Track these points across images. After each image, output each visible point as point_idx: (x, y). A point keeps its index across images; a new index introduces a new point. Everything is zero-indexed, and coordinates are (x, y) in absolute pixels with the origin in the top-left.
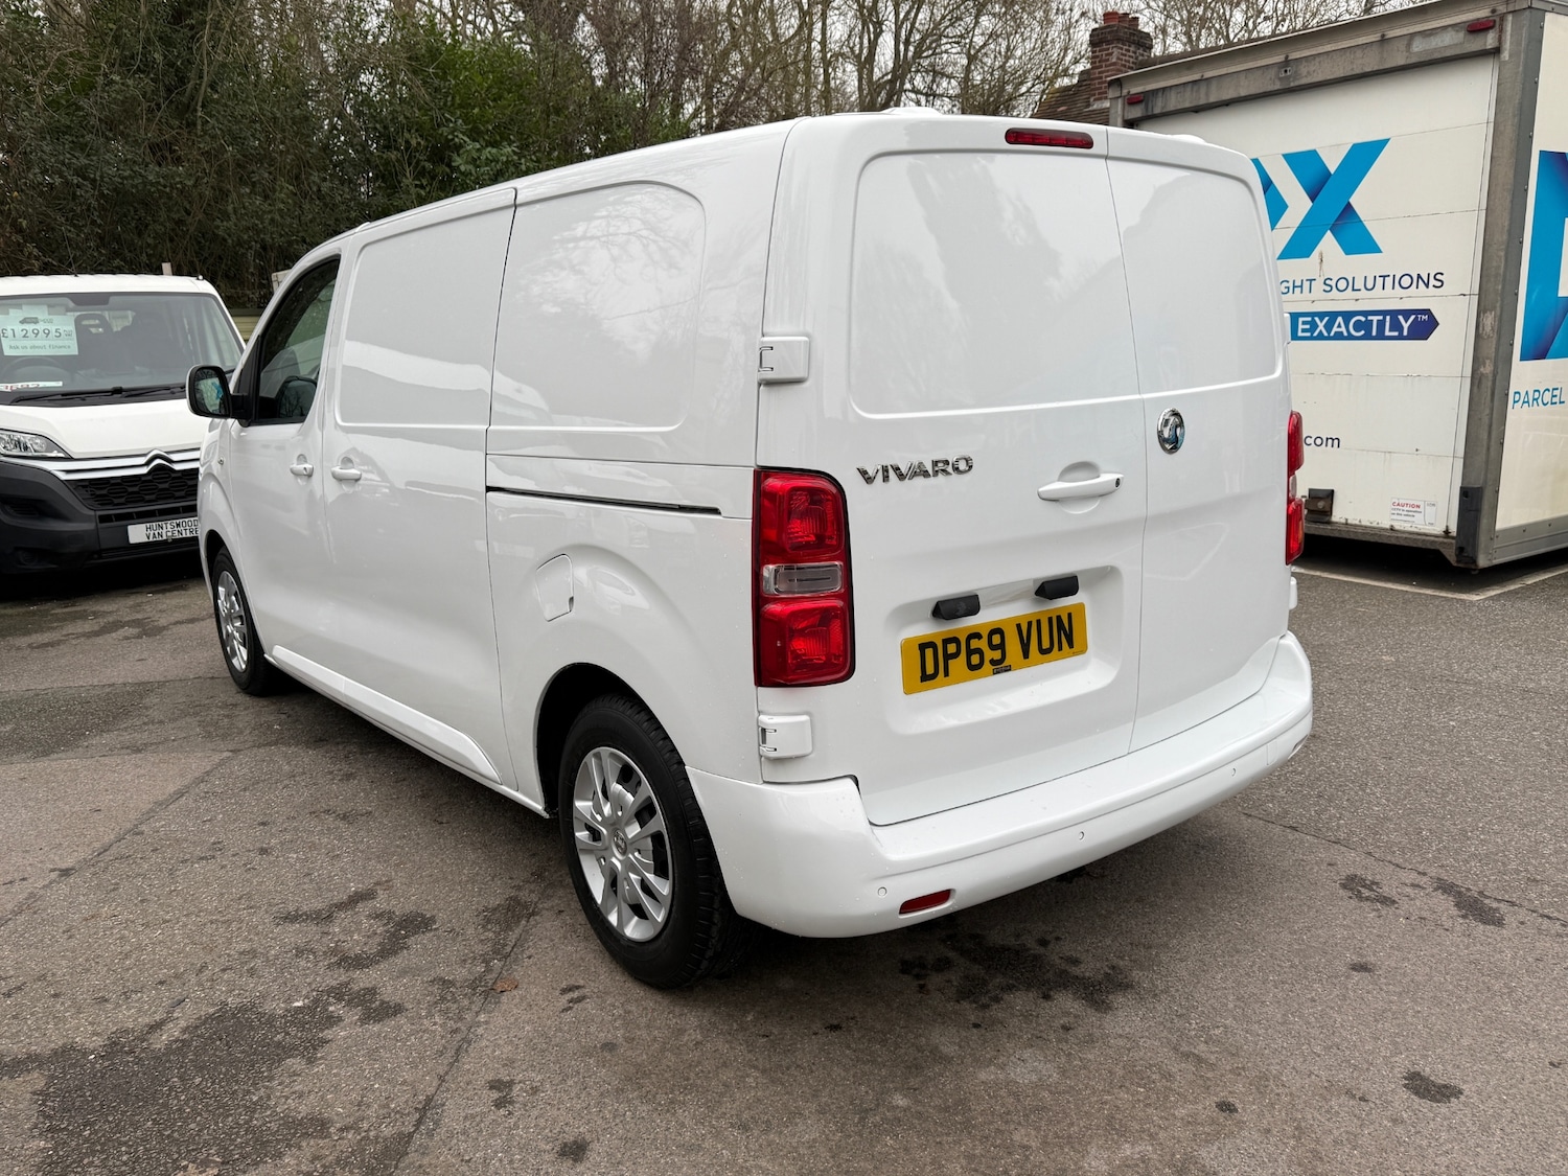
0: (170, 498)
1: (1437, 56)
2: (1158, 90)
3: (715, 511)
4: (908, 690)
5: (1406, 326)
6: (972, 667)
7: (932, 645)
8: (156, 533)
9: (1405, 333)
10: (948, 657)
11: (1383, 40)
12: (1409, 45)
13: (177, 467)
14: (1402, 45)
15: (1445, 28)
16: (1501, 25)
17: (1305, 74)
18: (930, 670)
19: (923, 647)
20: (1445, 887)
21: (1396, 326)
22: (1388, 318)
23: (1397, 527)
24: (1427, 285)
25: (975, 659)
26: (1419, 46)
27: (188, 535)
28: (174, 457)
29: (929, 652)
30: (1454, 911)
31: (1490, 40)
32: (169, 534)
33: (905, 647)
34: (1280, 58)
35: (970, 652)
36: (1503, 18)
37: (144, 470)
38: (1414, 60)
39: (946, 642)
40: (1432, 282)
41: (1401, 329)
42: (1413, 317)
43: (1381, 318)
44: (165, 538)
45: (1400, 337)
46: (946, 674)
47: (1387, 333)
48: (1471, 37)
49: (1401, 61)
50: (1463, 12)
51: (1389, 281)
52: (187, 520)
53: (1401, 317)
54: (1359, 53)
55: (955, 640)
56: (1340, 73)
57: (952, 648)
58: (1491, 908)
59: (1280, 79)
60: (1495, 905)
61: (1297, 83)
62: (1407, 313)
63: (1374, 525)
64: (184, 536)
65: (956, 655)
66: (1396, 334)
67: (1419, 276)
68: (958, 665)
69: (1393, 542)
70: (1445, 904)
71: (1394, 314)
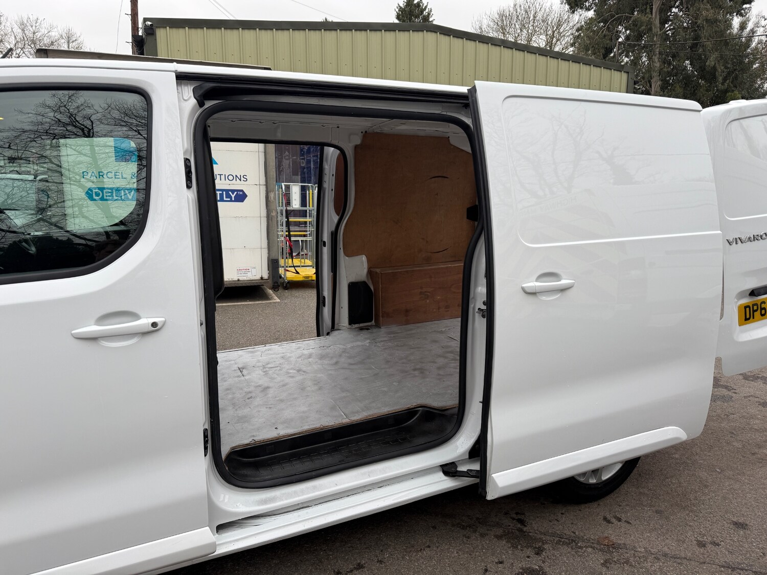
4: (740, 325)
5: (233, 196)
6: (762, 315)
7: (749, 307)
9: (233, 199)
10: (754, 311)
18: (748, 317)
19: (745, 307)
21: (228, 196)
22: (224, 193)
23: (241, 279)
24: (240, 180)
25: (763, 312)
29: (748, 309)
33: (740, 307)
35: (762, 309)
39: (753, 305)
40: (242, 179)
41: (231, 197)
42: (236, 193)
43: (221, 192)
45: (231, 201)
46: (753, 318)
47: (225, 199)
51: (223, 177)
53: (230, 193)
55: (756, 304)
57: (755, 308)
62: (233, 191)
63: (230, 280)
65: (757, 310)
66: (229, 199)
67: (236, 176)
68: (757, 314)
69: (240, 285)
71: (227, 191)
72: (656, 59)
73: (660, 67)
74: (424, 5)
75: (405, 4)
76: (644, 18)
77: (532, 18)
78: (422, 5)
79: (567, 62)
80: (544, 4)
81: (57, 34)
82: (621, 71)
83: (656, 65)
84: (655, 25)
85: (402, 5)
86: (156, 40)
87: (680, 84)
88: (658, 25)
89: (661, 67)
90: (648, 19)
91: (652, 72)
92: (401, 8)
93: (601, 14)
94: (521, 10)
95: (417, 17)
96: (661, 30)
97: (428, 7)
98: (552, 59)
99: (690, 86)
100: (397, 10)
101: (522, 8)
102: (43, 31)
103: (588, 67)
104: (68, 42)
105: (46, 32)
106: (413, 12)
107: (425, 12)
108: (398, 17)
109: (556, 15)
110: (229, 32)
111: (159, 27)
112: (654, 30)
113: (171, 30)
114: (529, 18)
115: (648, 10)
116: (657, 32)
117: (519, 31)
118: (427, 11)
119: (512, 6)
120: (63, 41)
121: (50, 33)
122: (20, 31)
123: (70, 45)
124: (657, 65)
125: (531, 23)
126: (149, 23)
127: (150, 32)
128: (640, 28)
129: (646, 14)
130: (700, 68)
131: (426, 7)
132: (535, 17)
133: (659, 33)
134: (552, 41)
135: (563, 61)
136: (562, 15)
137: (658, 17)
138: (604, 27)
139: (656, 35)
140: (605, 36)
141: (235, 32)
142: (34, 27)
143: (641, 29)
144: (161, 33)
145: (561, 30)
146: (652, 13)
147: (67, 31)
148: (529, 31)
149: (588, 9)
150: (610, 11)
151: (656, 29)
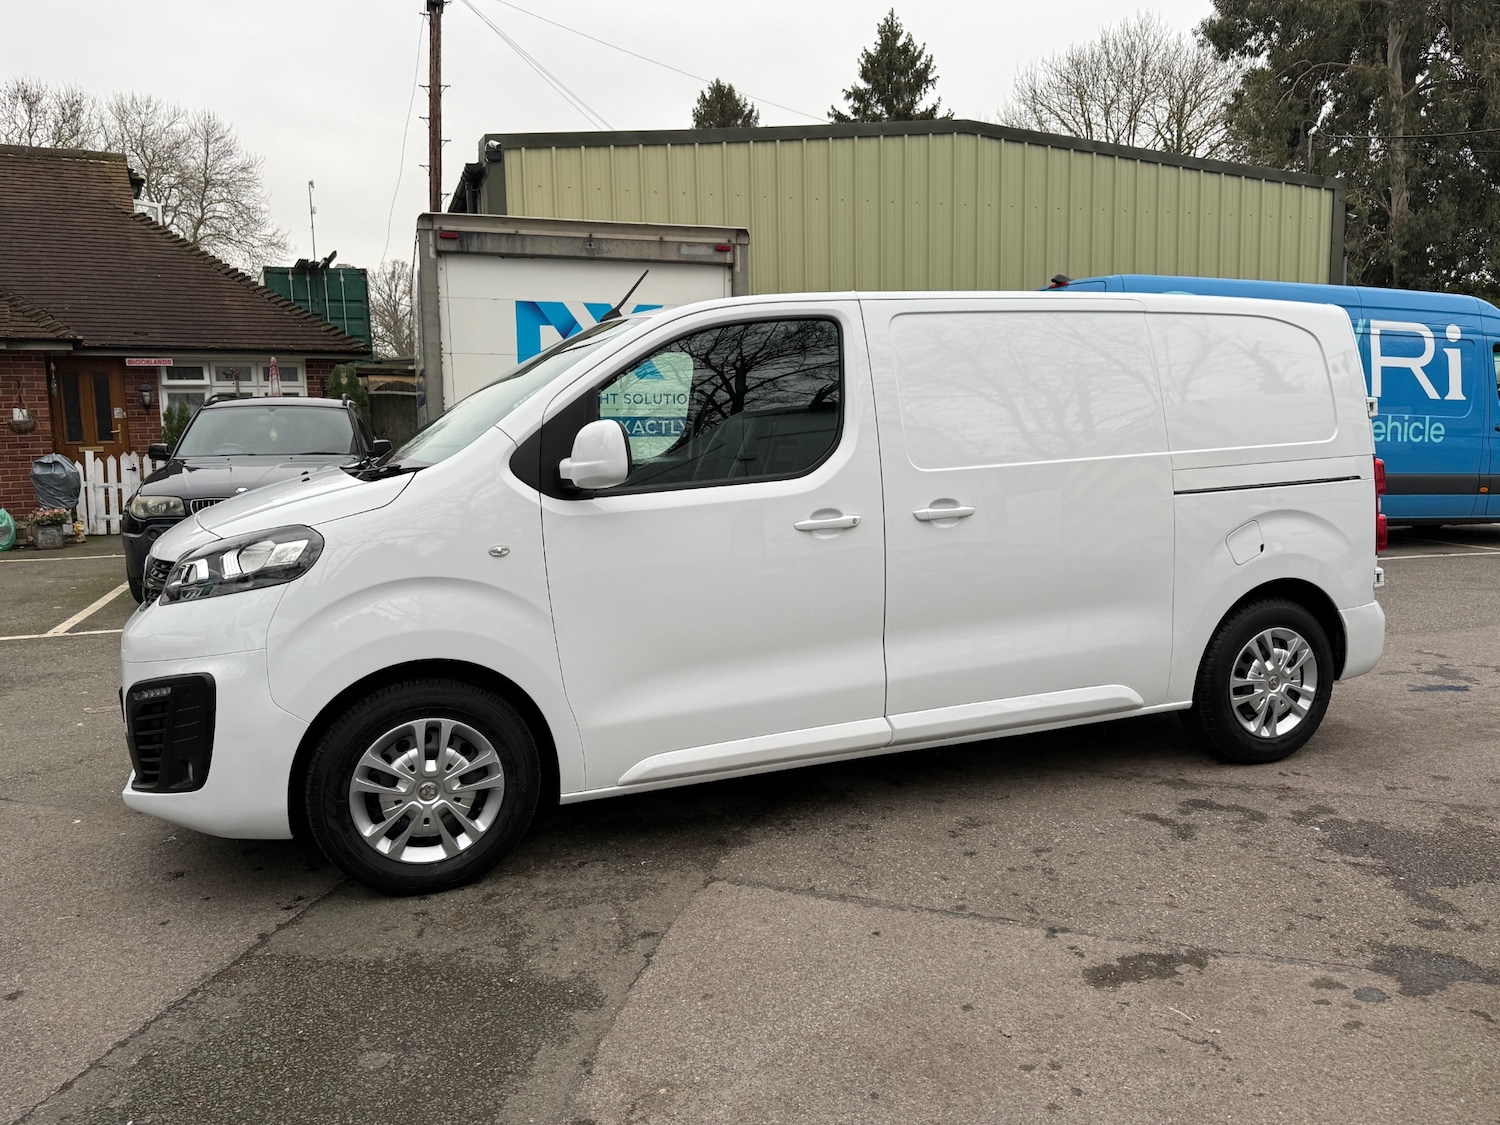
1: (697, 259)
2: (472, 233)
3: (1358, 478)
11: (661, 241)
12: (679, 249)
14: (675, 247)
15: (701, 244)
16: (734, 250)
17: (606, 250)
26: (685, 250)
31: (728, 258)
34: (586, 235)
36: (734, 246)
38: (683, 259)
47: (673, 432)
48: (717, 253)
49: (675, 257)
50: (711, 237)
51: (671, 398)
54: (645, 245)
56: (632, 256)
59: (587, 249)
61: (600, 255)
72: (1398, 146)
73: (1406, 162)
74: (918, 50)
75: (879, 48)
76: (1372, 71)
77: (1139, 63)
78: (912, 49)
79: (1215, 177)
80: (1165, 38)
81: (186, 127)
82: (1319, 188)
83: (1398, 160)
84: (1393, 81)
85: (872, 52)
86: (504, 170)
87: (1449, 196)
88: (1400, 83)
89: (1409, 165)
90: (1378, 72)
91: (1391, 175)
92: (869, 56)
93: (1281, 64)
94: (1116, 50)
95: (903, 72)
96: (1405, 92)
97: (926, 53)
98: (1187, 171)
99: (1472, 199)
100: (863, 61)
101: (1120, 47)
102: (161, 122)
103: (1256, 182)
104: (207, 143)
105: (166, 125)
106: (895, 64)
107: (918, 64)
108: (865, 75)
109: (1189, 58)
110: (622, 152)
111: (510, 149)
112: (1393, 92)
113: (528, 152)
114: (1135, 66)
115: (1378, 55)
116: (1399, 96)
117: (1113, 93)
118: (923, 59)
119: (1098, 42)
120: (197, 140)
121: (174, 127)
122: (115, 123)
123: (211, 146)
124: (1401, 159)
125: (1138, 75)
126: (496, 143)
127: (495, 158)
128: (1363, 89)
129: (1373, 62)
130: (1490, 161)
131: (921, 53)
132: (1145, 64)
133: (1402, 98)
134: (1182, 109)
135: (1208, 175)
136: (1202, 58)
137: (1399, 65)
138: (1291, 84)
139: (1397, 103)
140: (1290, 107)
141: (632, 151)
142: (143, 116)
143: (1363, 93)
144: (511, 159)
145: (1201, 88)
146: (1386, 61)
147: (205, 120)
148: (1135, 91)
149: (1256, 53)
150: (1301, 58)
151: (1397, 90)
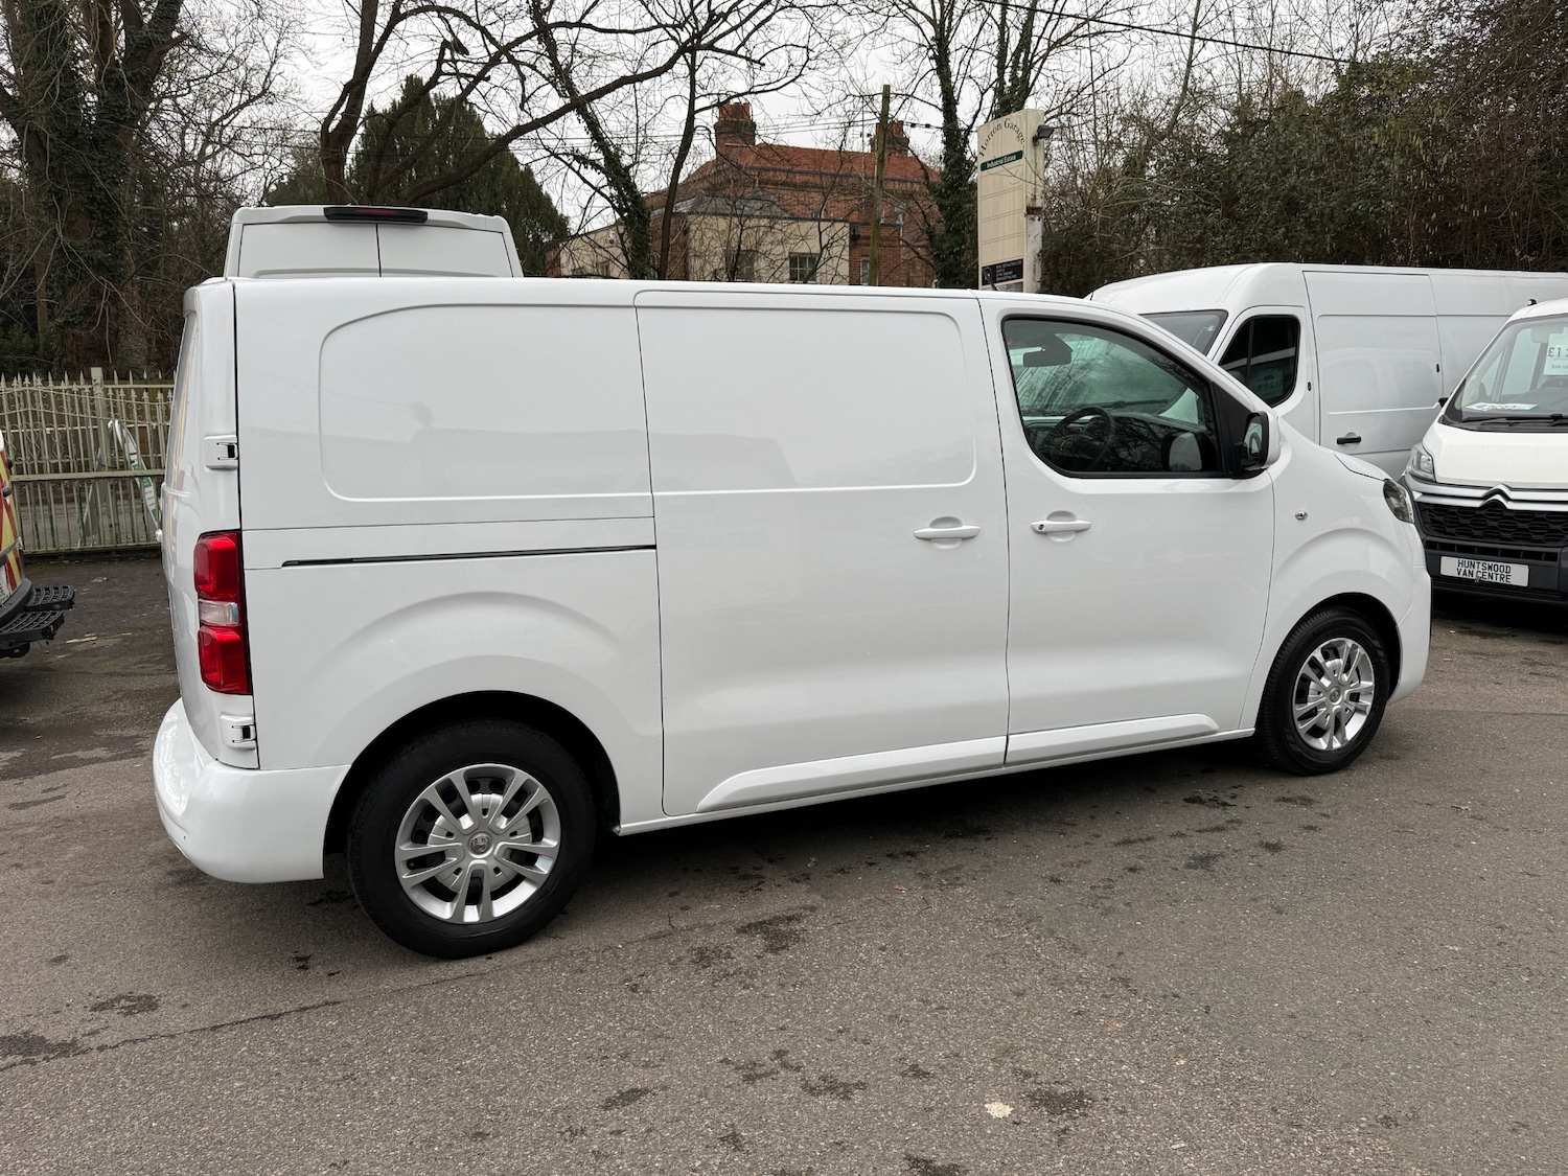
0: (1497, 537)
8: (1467, 570)
13: (1510, 506)
20: (66, 1049)
27: (1498, 581)
28: (1512, 495)
30: (39, 1032)
32: (1480, 575)
37: (1477, 504)
44: (1474, 577)
52: (1499, 564)
58: (10, 1053)
60: (10, 1059)
64: (1494, 580)
70: (55, 1034)
